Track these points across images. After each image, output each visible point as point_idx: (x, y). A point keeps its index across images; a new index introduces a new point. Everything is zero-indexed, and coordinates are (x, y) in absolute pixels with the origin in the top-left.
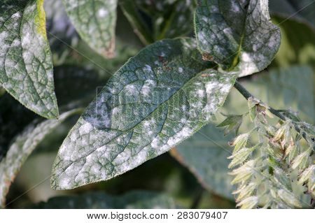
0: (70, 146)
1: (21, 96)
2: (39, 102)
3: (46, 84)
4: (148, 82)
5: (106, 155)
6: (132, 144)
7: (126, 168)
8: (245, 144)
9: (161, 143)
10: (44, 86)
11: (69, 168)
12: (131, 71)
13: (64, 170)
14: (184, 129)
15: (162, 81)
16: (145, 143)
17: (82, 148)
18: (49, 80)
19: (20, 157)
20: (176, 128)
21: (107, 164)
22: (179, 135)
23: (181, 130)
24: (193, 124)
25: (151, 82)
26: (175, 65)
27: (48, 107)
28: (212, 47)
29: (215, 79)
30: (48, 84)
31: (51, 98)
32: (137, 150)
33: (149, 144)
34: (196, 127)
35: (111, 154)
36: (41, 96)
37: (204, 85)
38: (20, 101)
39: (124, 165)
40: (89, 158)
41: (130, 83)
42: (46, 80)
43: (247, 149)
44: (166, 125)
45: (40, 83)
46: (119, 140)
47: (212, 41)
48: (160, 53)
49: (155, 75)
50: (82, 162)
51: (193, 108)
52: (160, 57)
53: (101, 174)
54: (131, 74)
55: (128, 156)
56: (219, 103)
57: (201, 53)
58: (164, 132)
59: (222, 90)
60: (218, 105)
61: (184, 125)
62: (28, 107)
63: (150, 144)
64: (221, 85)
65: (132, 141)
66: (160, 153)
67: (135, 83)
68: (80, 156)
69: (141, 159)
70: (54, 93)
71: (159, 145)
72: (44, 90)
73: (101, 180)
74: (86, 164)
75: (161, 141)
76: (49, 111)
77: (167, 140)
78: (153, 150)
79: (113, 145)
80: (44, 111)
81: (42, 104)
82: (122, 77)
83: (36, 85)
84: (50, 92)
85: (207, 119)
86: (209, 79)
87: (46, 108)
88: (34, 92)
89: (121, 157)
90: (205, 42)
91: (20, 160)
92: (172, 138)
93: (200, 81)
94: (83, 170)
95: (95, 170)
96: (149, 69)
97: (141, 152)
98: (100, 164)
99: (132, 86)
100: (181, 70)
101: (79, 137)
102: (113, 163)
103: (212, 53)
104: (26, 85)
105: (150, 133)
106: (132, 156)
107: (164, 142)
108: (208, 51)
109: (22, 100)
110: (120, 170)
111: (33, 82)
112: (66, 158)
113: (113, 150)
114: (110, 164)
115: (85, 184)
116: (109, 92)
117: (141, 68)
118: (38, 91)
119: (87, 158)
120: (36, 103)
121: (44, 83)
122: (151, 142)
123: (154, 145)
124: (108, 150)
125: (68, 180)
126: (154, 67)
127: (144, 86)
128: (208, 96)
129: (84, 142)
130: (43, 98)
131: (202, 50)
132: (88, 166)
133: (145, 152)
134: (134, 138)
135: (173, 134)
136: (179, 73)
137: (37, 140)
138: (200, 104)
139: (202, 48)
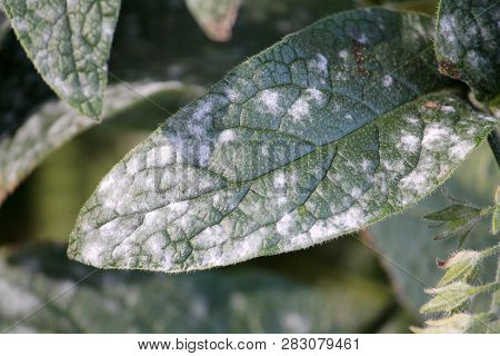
0: (123, 181)
1: (40, 54)
2: (71, 77)
3: (95, 45)
4: (309, 94)
5: (184, 222)
6: (240, 213)
7: (214, 260)
8: (469, 272)
9: (297, 228)
10: (91, 46)
11: (109, 225)
12: (283, 63)
13: (99, 225)
14: (352, 210)
15: (341, 98)
16: (266, 220)
17: (141, 193)
18: (104, 38)
19: (39, 147)
20: (336, 204)
21: (180, 241)
22: (337, 220)
23: (345, 210)
24: (372, 205)
25: (316, 94)
26: (381, 68)
27: (87, 92)
28: (465, 50)
29: (449, 122)
30: (100, 45)
31: (97, 75)
32: (246, 229)
33: (272, 224)
34: (376, 213)
35: (193, 223)
36: (79, 64)
37: (424, 126)
38: (35, 63)
39: (212, 252)
40: (150, 217)
41: (274, 86)
42: (98, 37)
43: (467, 286)
44: (319, 191)
45: (84, 39)
46: (216, 198)
47: (467, 39)
48: (358, 32)
49: (330, 80)
50: (135, 221)
51: (384, 170)
52: (355, 42)
53: (163, 259)
54: (281, 69)
55: (226, 237)
56: (439, 177)
57: (439, 58)
58: (310, 205)
59: (454, 151)
60: (434, 179)
61: (354, 202)
62: (47, 79)
63: (274, 223)
64: (455, 138)
65: (241, 206)
66: (287, 248)
67: (284, 89)
68: (135, 209)
69: (247, 249)
70: (105, 68)
71: (291, 231)
72: (87, 57)
73: (159, 269)
74: (142, 228)
75: (298, 223)
76: (85, 100)
77: (310, 225)
78: (277, 238)
79: (202, 205)
80: (76, 96)
81: (77, 82)
82: (260, 72)
83: (76, 41)
84: (99, 63)
85: (404, 202)
86: (438, 116)
87: (80, 93)
88: (68, 53)
89: (210, 236)
90: (451, 38)
91: (36, 155)
92: (321, 223)
93: (419, 116)
94: (133, 237)
95: (155, 245)
96: (323, 63)
97: (252, 236)
98: (168, 236)
99: (275, 95)
100: (388, 81)
101: (144, 169)
102: (193, 242)
103: (462, 64)
104: (55, 34)
105: (282, 200)
106: (233, 239)
107: (304, 227)
108: (453, 58)
109: (40, 63)
110: (201, 260)
111: (71, 32)
112: (109, 204)
113: (200, 216)
114: (186, 243)
115: (128, 267)
116: (224, 95)
117: (304, 61)
118: (77, 53)
119: (147, 215)
120: (65, 77)
121: (92, 40)
122: (278, 219)
123: (281, 228)
124: (191, 212)
125: (101, 249)
126: (334, 62)
127: (300, 101)
128: (423, 154)
129: (150, 182)
130: (82, 70)
131: (440, 54)
132: (143, 232)
133: (259, 239)
134: (249, 203)
135: (325, 217)
136: (382, 88)
137: (79, 125)
138: (400, 166)
139: (442, 49)
